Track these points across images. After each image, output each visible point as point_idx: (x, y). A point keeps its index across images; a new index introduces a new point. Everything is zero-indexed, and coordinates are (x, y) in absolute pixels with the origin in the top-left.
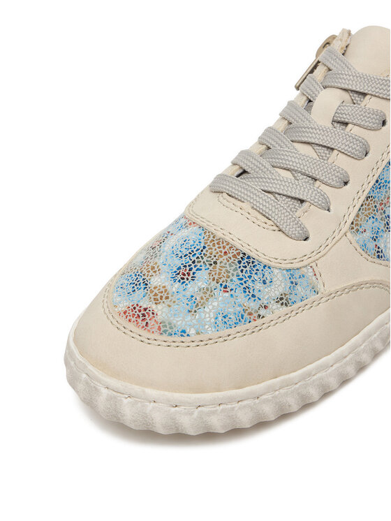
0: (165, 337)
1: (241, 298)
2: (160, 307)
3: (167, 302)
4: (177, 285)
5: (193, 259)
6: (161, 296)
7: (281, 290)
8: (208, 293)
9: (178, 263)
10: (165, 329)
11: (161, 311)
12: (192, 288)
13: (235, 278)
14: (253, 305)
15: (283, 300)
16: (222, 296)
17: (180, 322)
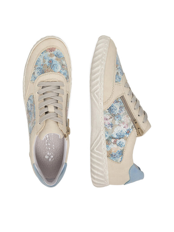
0: (45, 50)
1: (39, 66)
2: (50, 54)
3: (49, 55)
4: (50, 59)
5: (52, 65)
6: (51, 55)
7: (35, 74)
8: (44, 62)
9: (54, 63)
10: (46, 51)
11: (49, 53)
12: (47, 61)
13: (42, 68)
14: (37, 67)
15: (34, 73)
16: (42, 63)
17: (44, 54)
